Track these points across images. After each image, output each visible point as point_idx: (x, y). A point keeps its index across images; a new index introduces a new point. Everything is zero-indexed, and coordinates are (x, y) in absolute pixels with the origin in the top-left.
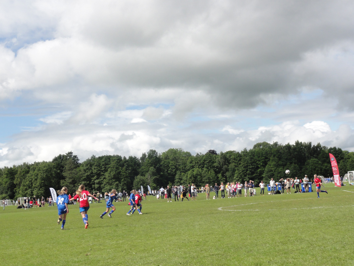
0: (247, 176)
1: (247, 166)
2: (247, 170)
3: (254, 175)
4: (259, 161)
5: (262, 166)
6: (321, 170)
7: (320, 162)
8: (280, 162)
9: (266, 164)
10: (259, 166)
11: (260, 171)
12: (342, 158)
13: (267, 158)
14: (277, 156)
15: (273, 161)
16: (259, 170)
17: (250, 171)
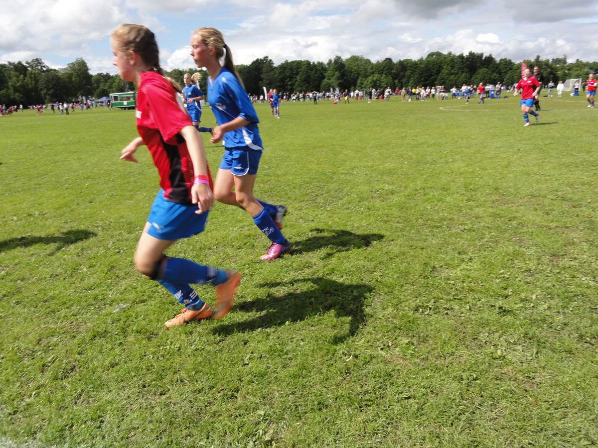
0: (421, 83)
1: (422, 74)
3: (427, 82)
5: (436, 74)
6: (490, 80)
7: (490, 72)
8: (453, 71)
9: (439, 72)
11: (433, 79)
12: (511, 69)
13: (440, 67)
14: (450, 65)
15: (446, 69)
16: (433, 77)
17: (424, 78)
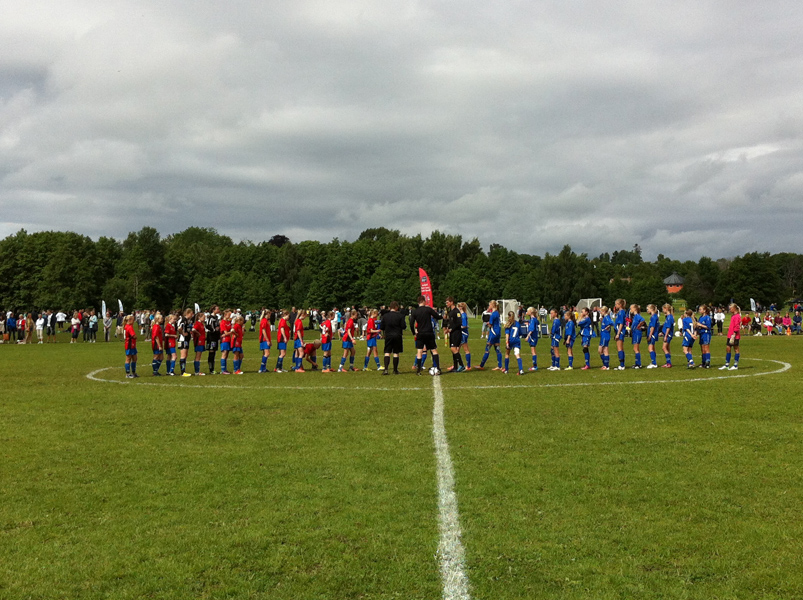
2: (334, 282)
4: (359, 265)
7: (473, 275)
9: (372, 272)
10: (359, 275)
13: (375, 261)
15: (385, 266)
16: (359, 282)
17: (340, 284)
